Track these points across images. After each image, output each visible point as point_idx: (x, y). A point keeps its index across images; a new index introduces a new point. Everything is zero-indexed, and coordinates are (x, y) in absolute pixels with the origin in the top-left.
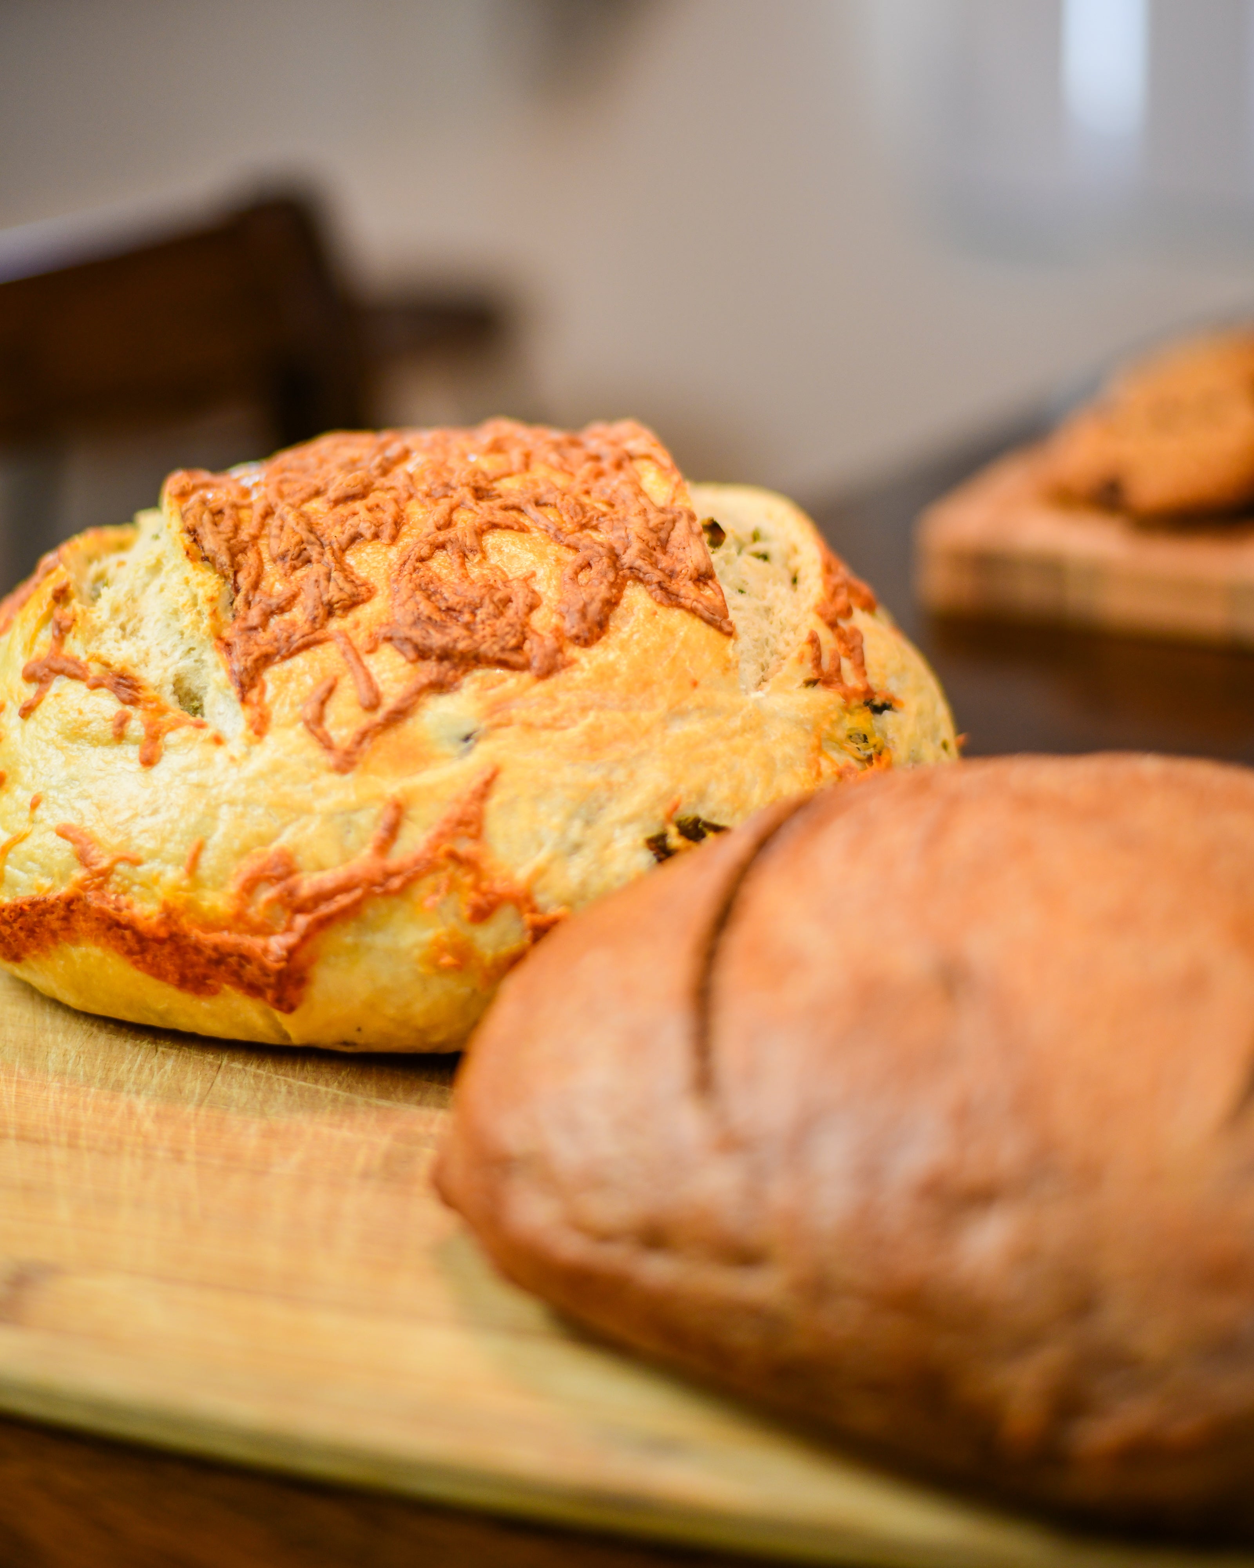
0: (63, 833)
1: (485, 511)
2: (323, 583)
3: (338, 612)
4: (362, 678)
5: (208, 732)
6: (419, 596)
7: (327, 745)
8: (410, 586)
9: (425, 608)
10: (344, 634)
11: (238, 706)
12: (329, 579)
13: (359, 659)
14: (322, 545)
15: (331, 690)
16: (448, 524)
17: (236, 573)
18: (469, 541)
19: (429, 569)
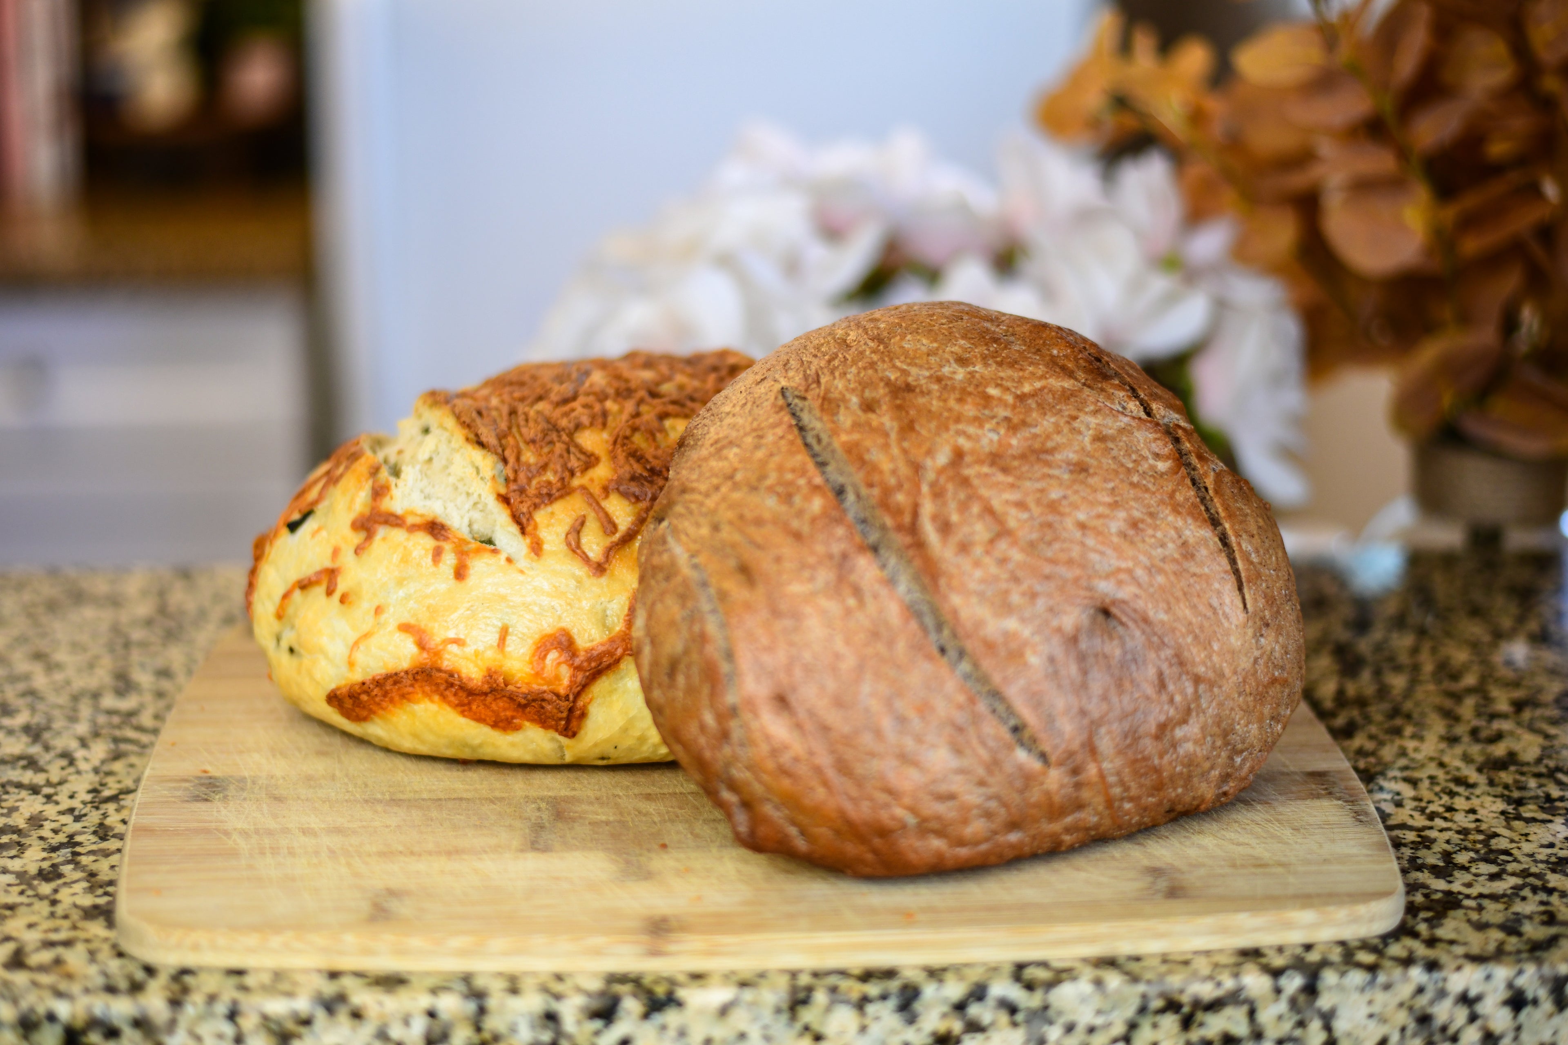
0: (405, 628)
1: (658, 405)
2: (566, 455)
3: (578, 474)
4: (601, 514)
5: (503, 557)
6: (632, 461)
7: (586, 559)
8: (624, 454)
9: (638, 469)
10: (583, 488)
11: (520, 536)
12: (568, 452)
13: (598, 504)
14: (558, 431)
15: (583, 524)
16: (637, 415)
17: (503, 451)
18: (655, 424)
19: (632, 443)
